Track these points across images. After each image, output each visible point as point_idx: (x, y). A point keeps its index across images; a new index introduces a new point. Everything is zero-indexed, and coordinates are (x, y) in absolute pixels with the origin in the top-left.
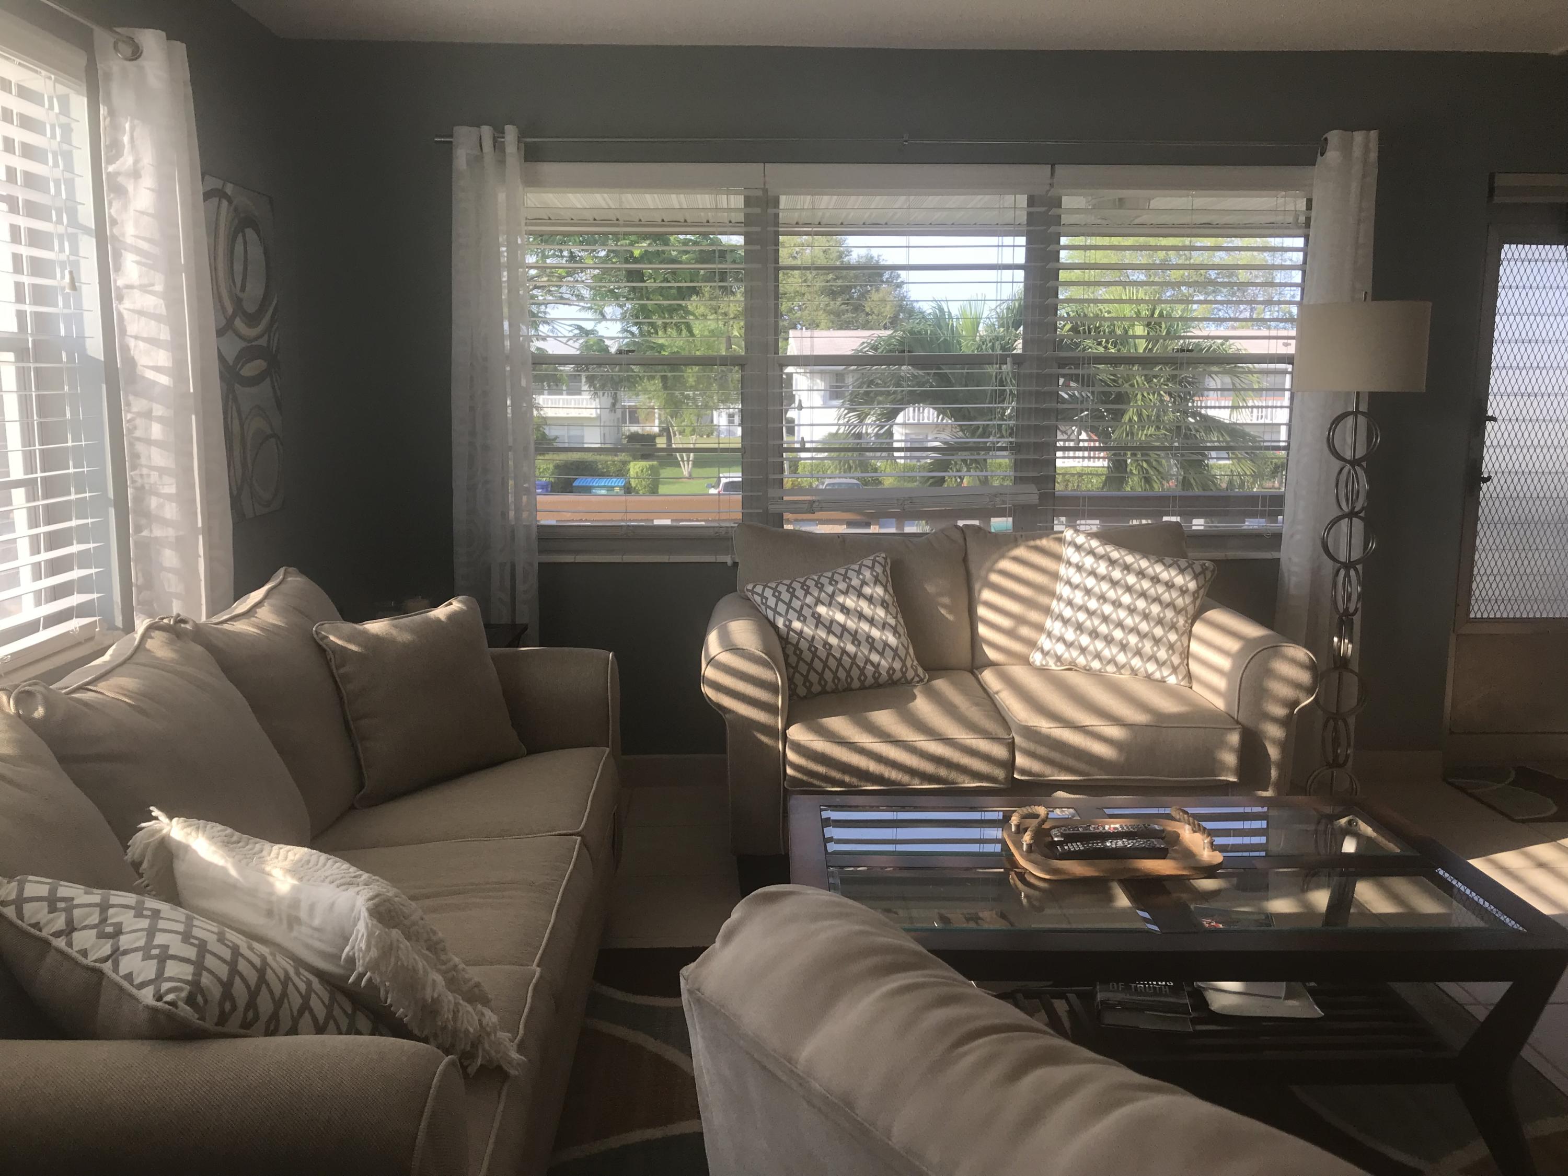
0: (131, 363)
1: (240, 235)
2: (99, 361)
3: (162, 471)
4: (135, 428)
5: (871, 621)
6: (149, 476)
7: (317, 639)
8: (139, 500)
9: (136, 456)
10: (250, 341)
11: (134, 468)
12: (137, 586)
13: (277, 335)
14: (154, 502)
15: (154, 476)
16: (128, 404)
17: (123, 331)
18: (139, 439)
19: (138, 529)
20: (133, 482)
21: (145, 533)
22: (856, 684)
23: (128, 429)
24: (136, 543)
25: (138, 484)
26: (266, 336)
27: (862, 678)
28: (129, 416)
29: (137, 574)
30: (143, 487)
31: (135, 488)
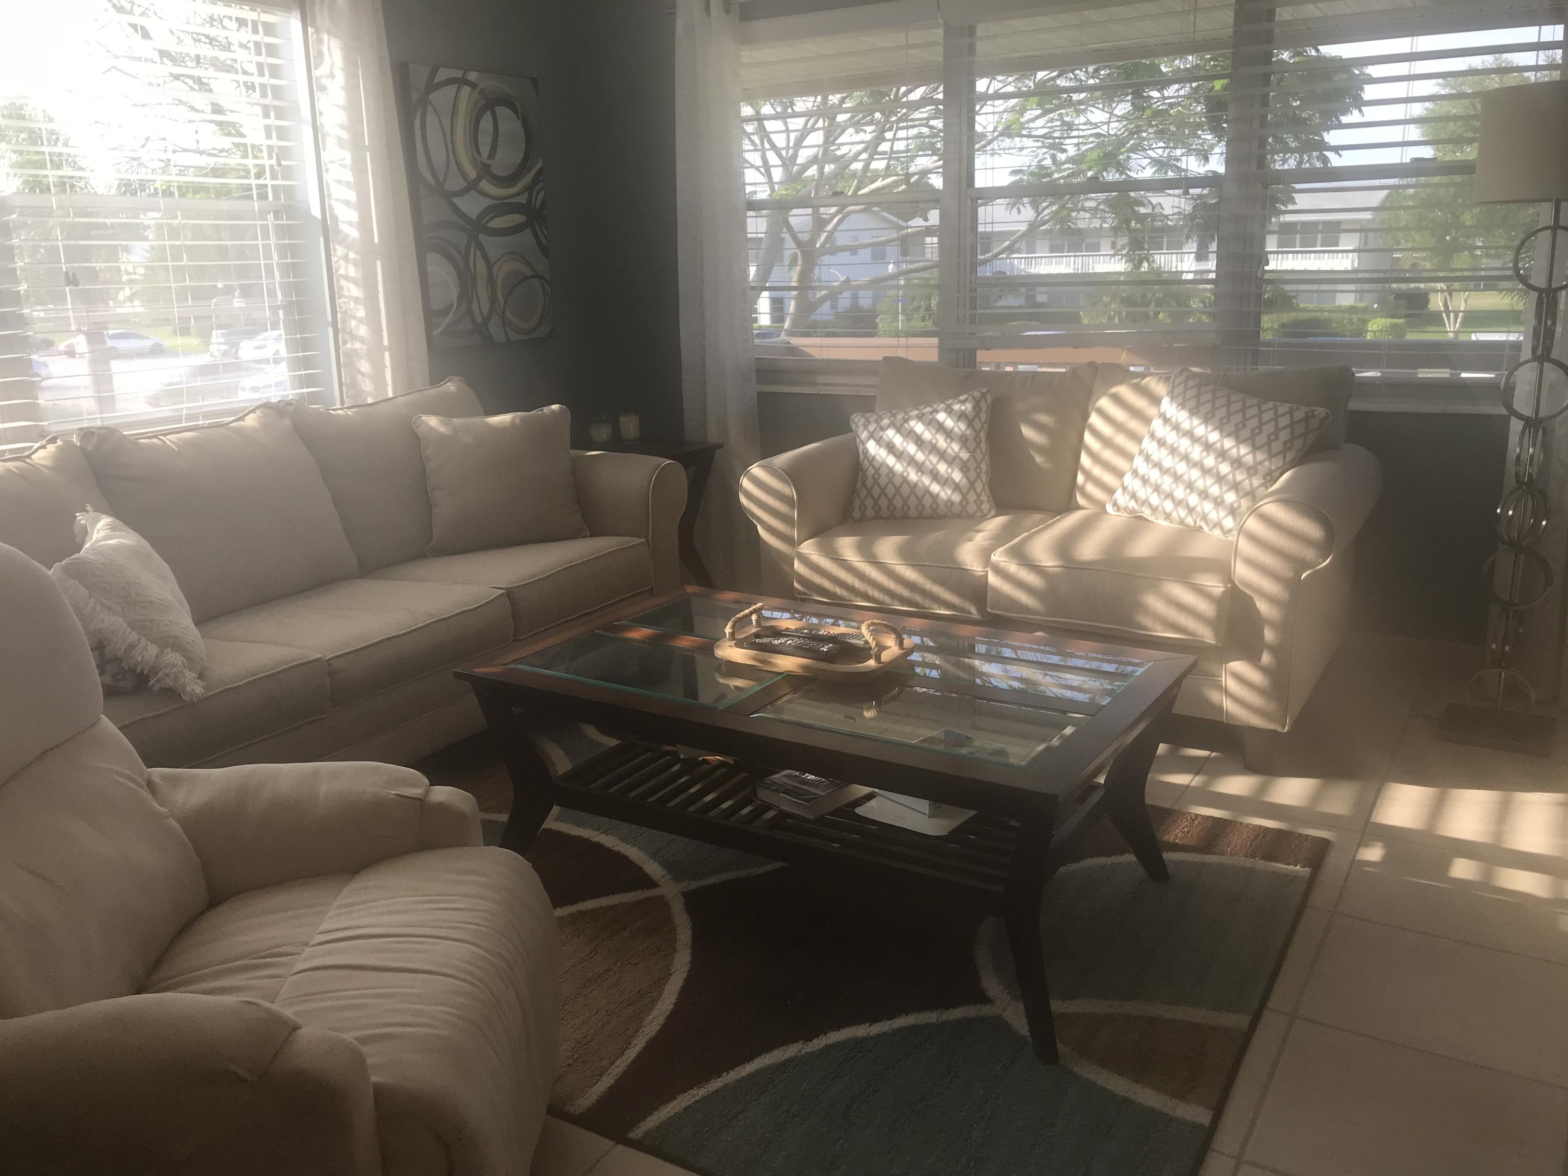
0: (335, 219)
1: (488, 114)
2: (318, 219)
3: (356, 300)
4: (340, 268)
5: (942, 455)
6: (349, 303)
7: (413, 427)
8: (344, 321)
9: (341, 288)
10: (502, 199)
11: (340, 298)
12: (346, 385)
13: (541, 195)
14: (353, 323)
15: (352, 304)
16: (335, 250)
17: (329, 195)
18: (342, 276)
19: (345, 342)
20: (341, 307)
21: (349, 346)
22: (913, 513)
23: (336, 269)
24: (344, 353)
25: (344, 309)
26: (526, 194)
27: (920, 508)
28: (336, 259)
29: (345, 376)
30: (346, 312)
31: (342, 312)
